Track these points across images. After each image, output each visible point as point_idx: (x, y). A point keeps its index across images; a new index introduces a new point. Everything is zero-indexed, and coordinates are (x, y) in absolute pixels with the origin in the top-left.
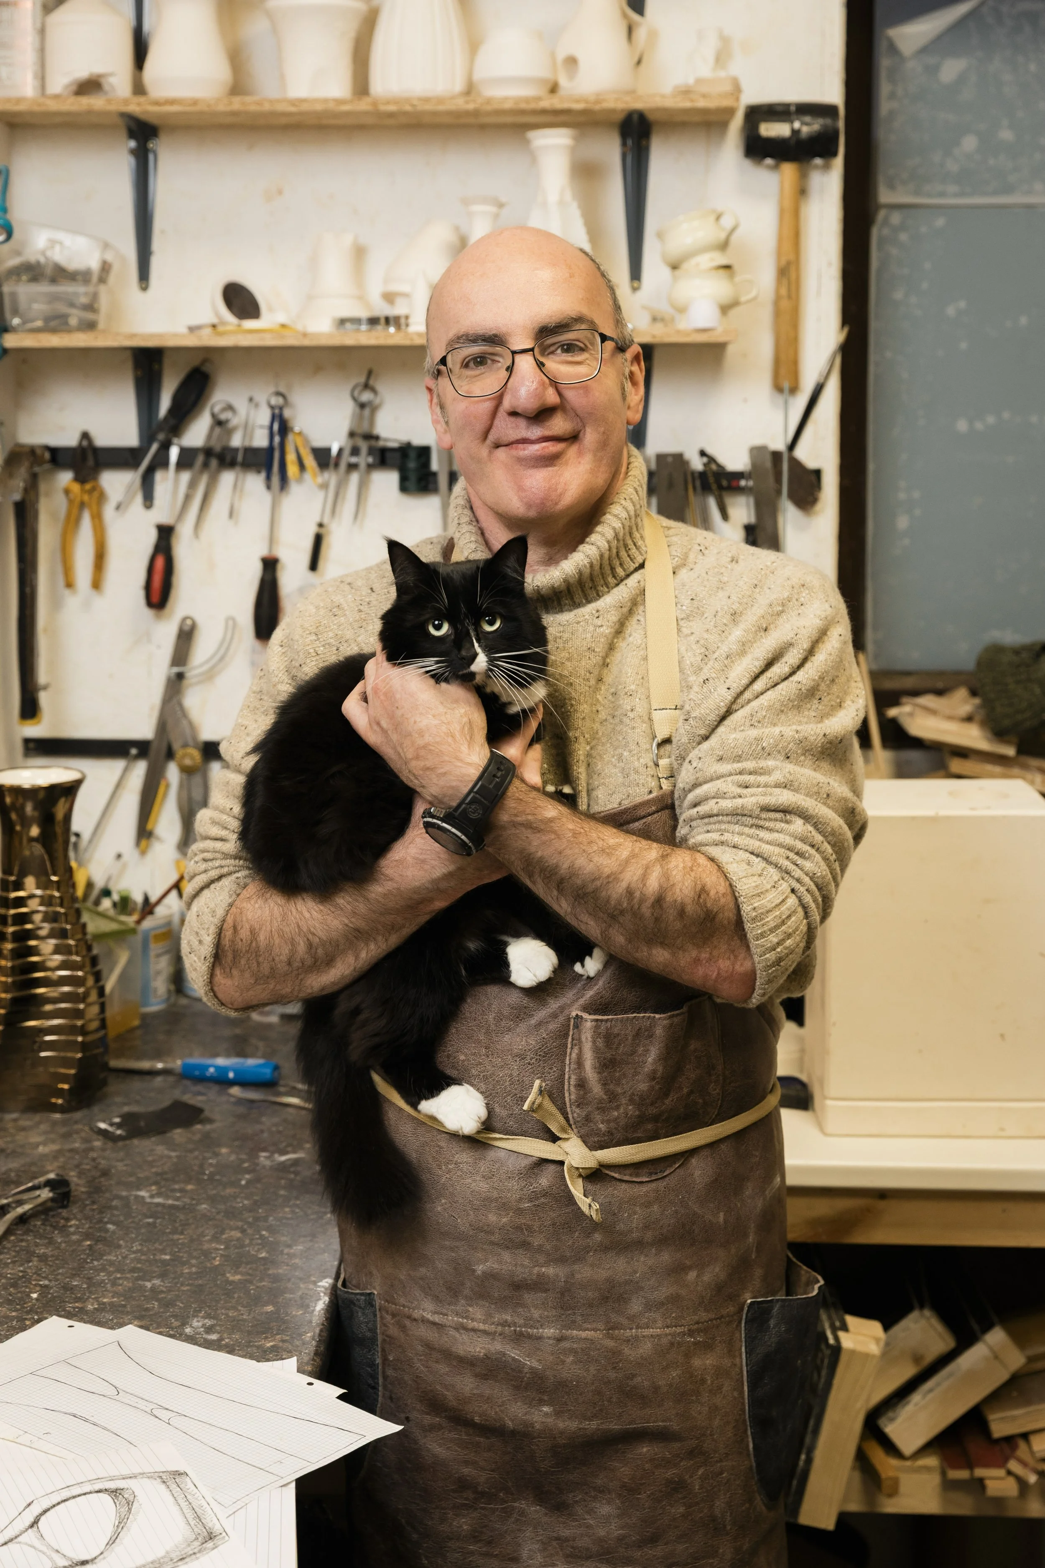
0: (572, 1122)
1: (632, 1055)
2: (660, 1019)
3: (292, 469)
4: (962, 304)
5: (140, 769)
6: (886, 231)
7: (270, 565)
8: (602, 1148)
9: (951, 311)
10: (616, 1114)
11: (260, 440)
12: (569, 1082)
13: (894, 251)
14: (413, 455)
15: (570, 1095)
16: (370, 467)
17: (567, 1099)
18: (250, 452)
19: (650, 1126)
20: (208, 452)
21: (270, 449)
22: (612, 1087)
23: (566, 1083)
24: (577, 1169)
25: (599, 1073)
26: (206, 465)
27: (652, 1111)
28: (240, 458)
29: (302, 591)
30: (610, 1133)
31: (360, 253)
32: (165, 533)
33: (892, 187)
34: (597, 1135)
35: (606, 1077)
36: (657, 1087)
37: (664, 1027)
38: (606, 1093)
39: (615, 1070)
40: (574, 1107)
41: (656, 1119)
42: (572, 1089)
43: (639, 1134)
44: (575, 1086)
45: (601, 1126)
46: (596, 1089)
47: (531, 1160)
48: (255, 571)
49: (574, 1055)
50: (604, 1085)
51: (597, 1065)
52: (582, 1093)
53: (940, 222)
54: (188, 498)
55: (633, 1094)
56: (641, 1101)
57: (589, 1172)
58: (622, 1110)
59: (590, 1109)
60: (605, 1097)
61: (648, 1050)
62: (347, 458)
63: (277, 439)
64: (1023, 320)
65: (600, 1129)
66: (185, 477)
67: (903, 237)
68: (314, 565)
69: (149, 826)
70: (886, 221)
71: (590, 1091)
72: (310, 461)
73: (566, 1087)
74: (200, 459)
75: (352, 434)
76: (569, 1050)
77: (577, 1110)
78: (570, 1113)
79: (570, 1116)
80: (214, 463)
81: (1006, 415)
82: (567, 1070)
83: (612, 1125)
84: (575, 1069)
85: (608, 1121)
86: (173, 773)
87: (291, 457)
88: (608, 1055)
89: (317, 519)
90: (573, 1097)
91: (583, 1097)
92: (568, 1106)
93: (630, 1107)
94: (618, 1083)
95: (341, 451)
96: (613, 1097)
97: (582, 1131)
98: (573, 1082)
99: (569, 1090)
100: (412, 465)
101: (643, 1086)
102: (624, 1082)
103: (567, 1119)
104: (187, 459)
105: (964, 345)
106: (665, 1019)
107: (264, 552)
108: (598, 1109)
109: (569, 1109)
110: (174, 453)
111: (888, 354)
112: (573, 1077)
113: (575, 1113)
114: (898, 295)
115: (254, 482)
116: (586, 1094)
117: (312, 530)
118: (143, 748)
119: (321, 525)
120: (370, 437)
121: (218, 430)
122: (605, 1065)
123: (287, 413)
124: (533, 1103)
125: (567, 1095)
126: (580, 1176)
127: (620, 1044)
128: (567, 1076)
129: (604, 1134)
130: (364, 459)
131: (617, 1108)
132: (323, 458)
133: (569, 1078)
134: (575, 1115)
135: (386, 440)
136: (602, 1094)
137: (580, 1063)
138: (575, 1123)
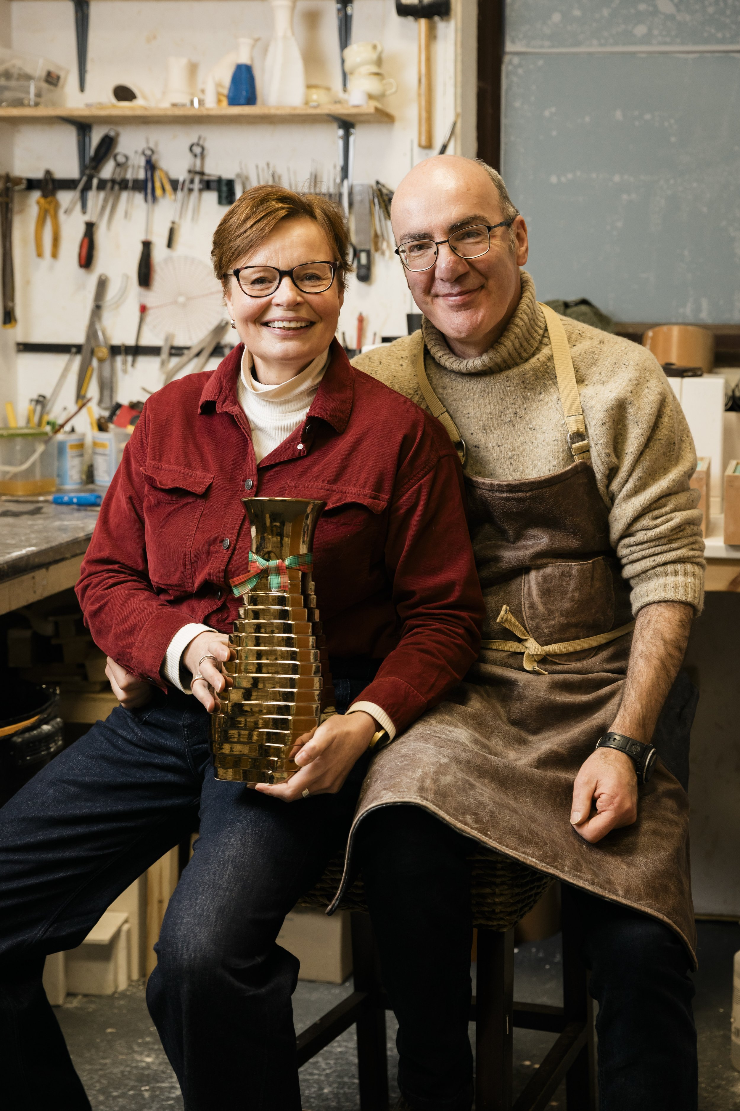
0: (529, 630)
1: (559, 587)
2: (575, 565)
3: (158, 192)
4: (553, 110)
5: (78, 360)
6: (510, 68)
7: (147, 245)
8: (547, 644)
9: (547, 113)
10: (553, 622)
11: (141, 175)
12: (524, 606)
13: (515, 79)
14: (224, 183)
15: (526, 613)
16: (201, 190)
17: (524, 616)
18: (136, 181)
19: (573, 630)
20: (113, 181)
21: (146, 181)
22: (549, 606)
23: (523, 607)
24: (533, 655)
25: (541, 598)
26: (112, 188)
27: (574, 620)
28: (130, 184)
29: (166, 260)
30: (551, 634)
31: (193, 69)
32: (90, 228)
33: (513, 42)
34: (544, 636)
35: (545, 600)
36: (576, 606)
37: (577, 570)
38: (546, 610)
39: (550, 596)
40: (529, 621)
41: (576, 625)
42: (527, 609)
43: (568, 635)
44: (528, 607)
45: (545, 630)
46: (541, 608)
47: (507, 653)
48: (139, 249)
49: (526, 590)
50: (545, 605)
51: (540, 593)
52: (532, 611)
53: (541, 63)
54: (103, 208)
55: (562, 610)
56: (568, 614)
57: (540, 658)
58: (556, 620)
59: (538, 620)
60: (546, 612)
61: (569, 584)
62: (187, 185)
63: (149, 174)
64: (587, 119)
65: (545, 633)
66: (102, 195)
67: (520, 71)
68: (170, 245)
69: (83, 393)
70: (510, 62)
71: (537, 609)
72: (168, 187)
73: (523, 609)
74: (109, 185)
75: (190, 172)
76: (523, 587)
77: (531, 622)
78: (527, 624)
79: (527, 626)
80: (117, 187)
81: (578, 173)
82: (522, 599)
83: (552, 629)
84: (527, 598)
85: (549, 627)
86: (95, 363)
87: (158, 185)
88: (545, 587)
89: (171, 219)
90: (527, 614)
91: (533, 614)
92: (525, 620)
93: (561, 618)
94: (553, 604)
95: (184, 182)
96: (550, 612)
97: (535, 636)
98: (526, 605)
99: (525, 610)
100: (224, 189)
101: (567, 605)
102: (556, 603)
103: (526, 629)
104: (102, 185)
105: (554, 133)
106: (578, 565)
107: (143, 238)
108: (543, 620)
109: (526, 622)
110: (95, 182)
111: (512, 138)
112: (526, 602)
113: (530, 624)
114: (517, 104)
115: (139, 197)
116: (534, 612)
117: (168, 225)
118: (78, 349)
119: (173, 223)
120: (202, 173)
121: (118, 170)
122: (544, 593)
123: (154, 158)
124: (503, 618)
125: (524, 614)
126: (535, 661)
127: (552, 580)
128: (523, 603)
129: (548, 636)
130: (197, 186)
131: (554, 619)
132: (175, 184)
133: (524, 603)
134: (530, 625)
135: (209, 175)
136: (544, 610)
137: (530, 594)
138: (530, 631)
